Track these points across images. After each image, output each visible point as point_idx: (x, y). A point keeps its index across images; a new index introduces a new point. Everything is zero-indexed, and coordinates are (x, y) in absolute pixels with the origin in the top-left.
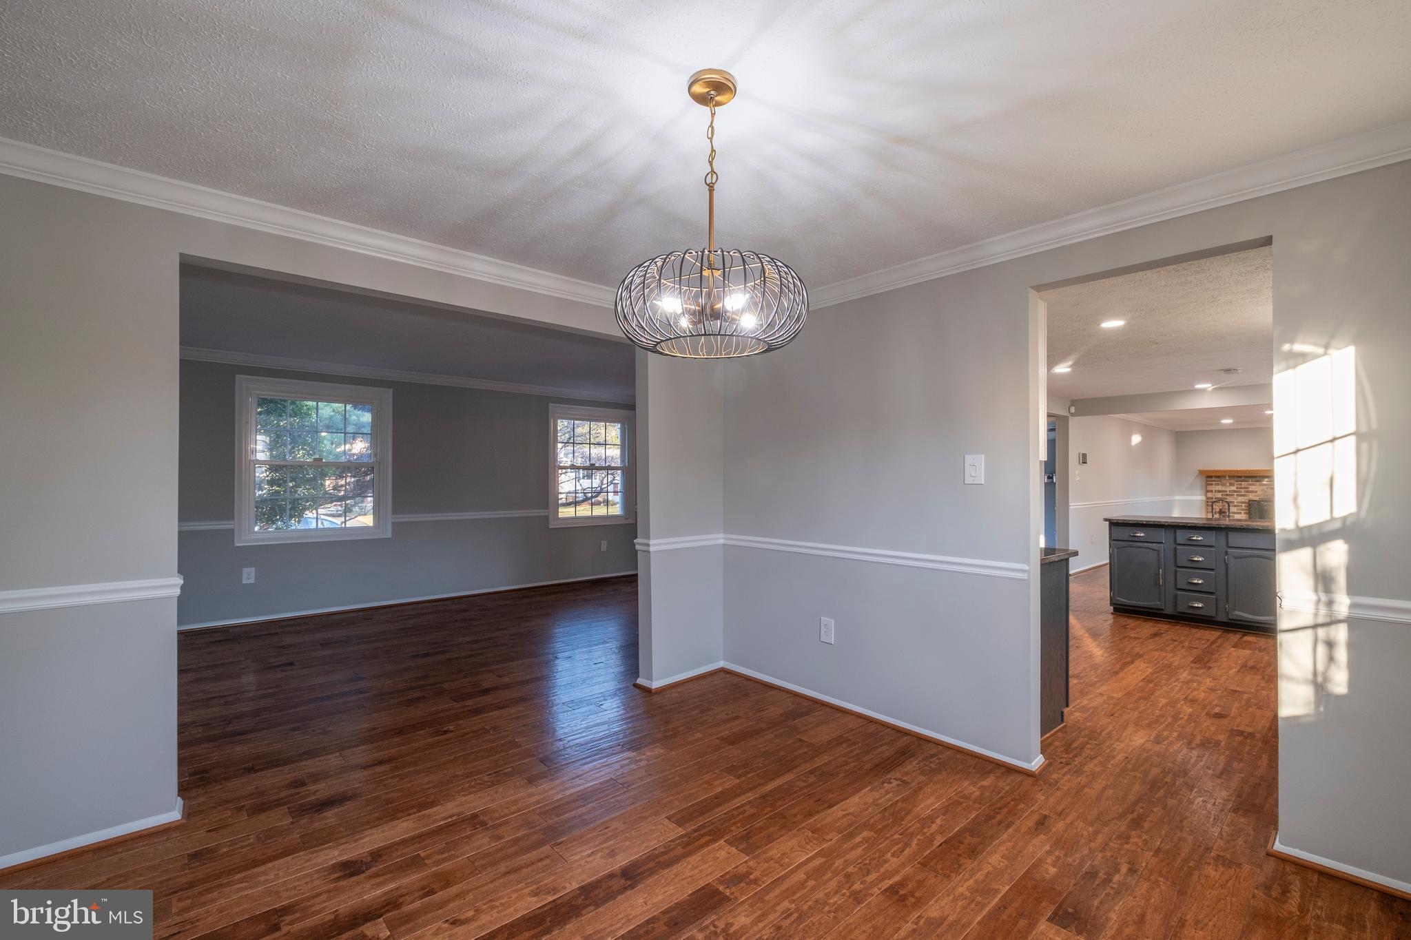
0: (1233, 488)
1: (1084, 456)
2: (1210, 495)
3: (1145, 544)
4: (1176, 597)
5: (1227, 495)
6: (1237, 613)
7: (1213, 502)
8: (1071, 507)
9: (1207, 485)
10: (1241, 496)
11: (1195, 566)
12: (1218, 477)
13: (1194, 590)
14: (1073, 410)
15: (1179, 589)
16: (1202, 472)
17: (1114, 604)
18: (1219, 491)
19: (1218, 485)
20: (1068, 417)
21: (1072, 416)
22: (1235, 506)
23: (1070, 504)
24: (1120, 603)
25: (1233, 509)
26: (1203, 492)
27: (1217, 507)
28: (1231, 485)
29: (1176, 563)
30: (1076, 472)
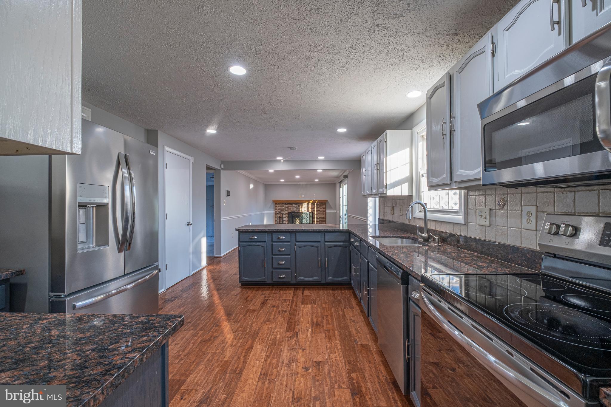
0: (284, 208)
1: (229, 192)
2: (276, 211)
3: (257, 243)
4: (272, 272)
5: (282, 210)
6: (300, 278)
7: (277, 213)
8: (222, 220)
9: (276, 206)
10: (286, 211)
11: (282, 254)
12: (279, 203)
13: (281, 267)
14: (223, 166)
15: (274, 268)
16: (274, 201)
17: (241, 282)
18: (279, 209)
19: (279, 206)
20: (220, 170)
21: (222, 170)
22: (284, 215)
23: (221, 218)
24: (244, 281)
25: (284, 216)
26: (274, 209)
27: (279, 216)
28: (283, 206)
29: (272, 253)
30: (224, 201)
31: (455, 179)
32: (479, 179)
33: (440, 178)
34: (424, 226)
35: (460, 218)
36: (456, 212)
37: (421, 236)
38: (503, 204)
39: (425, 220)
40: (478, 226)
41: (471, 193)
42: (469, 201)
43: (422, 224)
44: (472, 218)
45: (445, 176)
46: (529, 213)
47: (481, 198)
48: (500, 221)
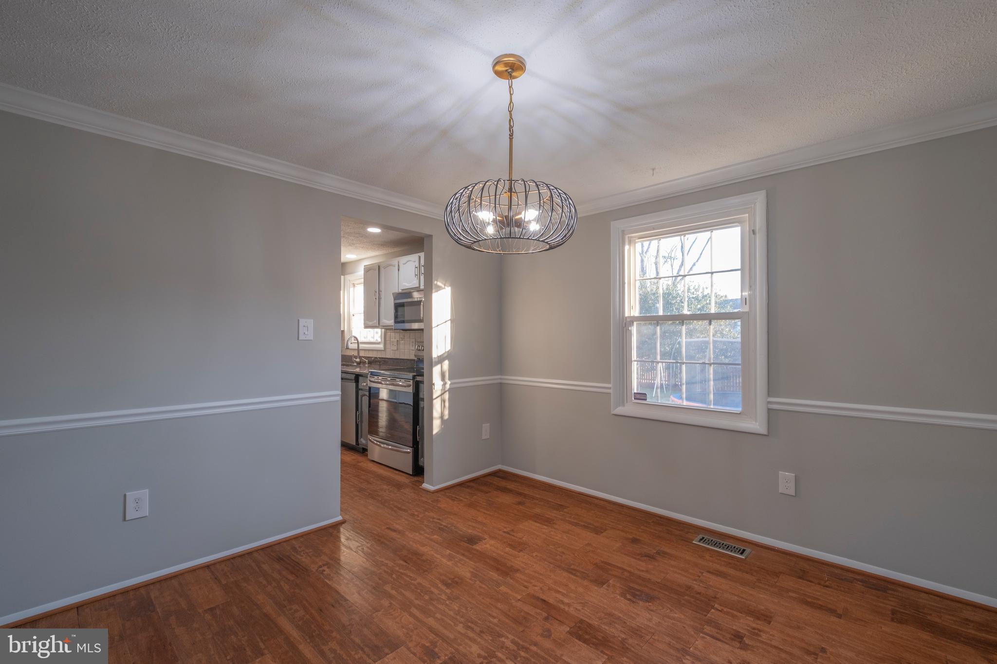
31: (381, 324)
32: (393, 326)
33: (373, 322)
34: (357, 355)
35: (381, 346)
36: (379, 343)
37: (355, 361)
38: (403, 339)
39: (358, 350)
40: (392, 351)
41: (388, 331)
42: (387, 335)
43: (355, 354)
44: (388, 346)
45: (375, 321)
46: (413, 342)
47: (393, 334)
48: (401, 347)
